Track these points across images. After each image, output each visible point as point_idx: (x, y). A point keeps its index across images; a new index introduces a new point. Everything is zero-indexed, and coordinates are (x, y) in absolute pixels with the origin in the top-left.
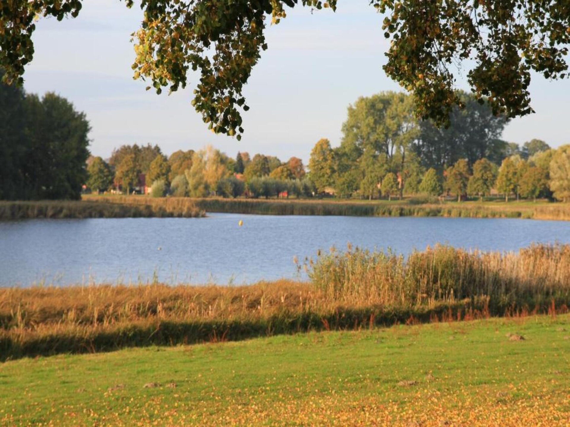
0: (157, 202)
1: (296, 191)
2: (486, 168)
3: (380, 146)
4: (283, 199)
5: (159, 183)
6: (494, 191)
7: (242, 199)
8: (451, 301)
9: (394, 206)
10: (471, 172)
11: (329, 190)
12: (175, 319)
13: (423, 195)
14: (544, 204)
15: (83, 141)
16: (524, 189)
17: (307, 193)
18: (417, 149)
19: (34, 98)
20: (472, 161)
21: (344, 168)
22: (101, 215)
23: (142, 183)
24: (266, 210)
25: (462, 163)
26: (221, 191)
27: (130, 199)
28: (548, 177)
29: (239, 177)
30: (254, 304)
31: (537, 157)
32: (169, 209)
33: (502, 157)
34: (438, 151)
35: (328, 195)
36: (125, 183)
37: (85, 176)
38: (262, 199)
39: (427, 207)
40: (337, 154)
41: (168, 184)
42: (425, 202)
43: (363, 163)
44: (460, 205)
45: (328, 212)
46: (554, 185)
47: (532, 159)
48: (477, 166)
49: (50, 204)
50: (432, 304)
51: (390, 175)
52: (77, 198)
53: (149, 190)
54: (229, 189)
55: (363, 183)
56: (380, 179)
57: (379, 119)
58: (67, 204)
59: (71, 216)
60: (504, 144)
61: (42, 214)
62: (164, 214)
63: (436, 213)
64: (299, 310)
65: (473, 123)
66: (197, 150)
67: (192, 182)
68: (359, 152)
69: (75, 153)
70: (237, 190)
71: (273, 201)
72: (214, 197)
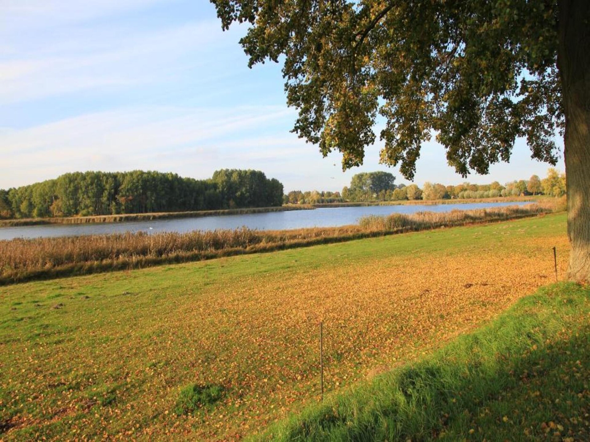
0: (302, 206)
1: (339, 201)
2: (390, 192)
3: (361, 188)
4: (336, 203)
5: (302, 200)
6: (392, 198)
7: (324, 204)
8: (400, 228)
9: (366, 203)
10: (386, 193)
11: (348, 200)
12: (327, 236)
13: (373, 200)
14: (406, 201)
15: (282, 190)
16: (400, 197)
17: (341, 201)
18: (371, 188)
19: (269, 180)
20: (386, 190)
21: (351, 194)
22: (288, 210)
23: (297, 201)
24: (331, 206)
25: (383, 191)
26: (318, 202)
27: (294, 205)
28: (407, 194)
29: (323, 198)
30: (347, 231)
31: (403, 188)
32: (306, 207)
33: (394, 189)
34: (377, 188)
35: (347, 202)
36: (292, 201)
37: (283, 200)
38: (329, 204)
39: (375, 203)
40: (349, 190)
41: (304, 201)
42: (374, 202)
43: (357, 192)
44: (383, 202)
45: (348, 206)
46: (408, 196)
47: (402, 189)
48: (388, 192)
49: (274, 208)
50: (395, 229)
51: (364, 195)
52: (281, 206)
53: (299, 203)
54: (321, 201)
55: (357, 198)
56: (361, 196)
57: (361, 180)
58: (279, 208)
59: (280, 211)
60: (394, 185)
61: (273, 211)
62: (305, 209)
63: (378, 205)
64: (360, 233)
65: (386, 180)
66: (311, 191)
67: (311, 200)
68: (355, 190)
69: (280, 194)
70: (323, 201)
71: (333, 204)
72: (317, 204)
